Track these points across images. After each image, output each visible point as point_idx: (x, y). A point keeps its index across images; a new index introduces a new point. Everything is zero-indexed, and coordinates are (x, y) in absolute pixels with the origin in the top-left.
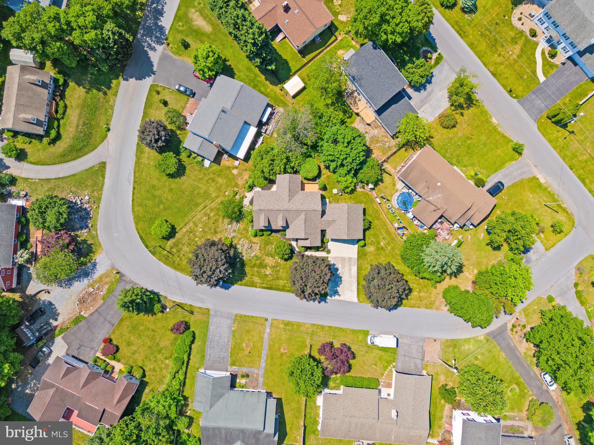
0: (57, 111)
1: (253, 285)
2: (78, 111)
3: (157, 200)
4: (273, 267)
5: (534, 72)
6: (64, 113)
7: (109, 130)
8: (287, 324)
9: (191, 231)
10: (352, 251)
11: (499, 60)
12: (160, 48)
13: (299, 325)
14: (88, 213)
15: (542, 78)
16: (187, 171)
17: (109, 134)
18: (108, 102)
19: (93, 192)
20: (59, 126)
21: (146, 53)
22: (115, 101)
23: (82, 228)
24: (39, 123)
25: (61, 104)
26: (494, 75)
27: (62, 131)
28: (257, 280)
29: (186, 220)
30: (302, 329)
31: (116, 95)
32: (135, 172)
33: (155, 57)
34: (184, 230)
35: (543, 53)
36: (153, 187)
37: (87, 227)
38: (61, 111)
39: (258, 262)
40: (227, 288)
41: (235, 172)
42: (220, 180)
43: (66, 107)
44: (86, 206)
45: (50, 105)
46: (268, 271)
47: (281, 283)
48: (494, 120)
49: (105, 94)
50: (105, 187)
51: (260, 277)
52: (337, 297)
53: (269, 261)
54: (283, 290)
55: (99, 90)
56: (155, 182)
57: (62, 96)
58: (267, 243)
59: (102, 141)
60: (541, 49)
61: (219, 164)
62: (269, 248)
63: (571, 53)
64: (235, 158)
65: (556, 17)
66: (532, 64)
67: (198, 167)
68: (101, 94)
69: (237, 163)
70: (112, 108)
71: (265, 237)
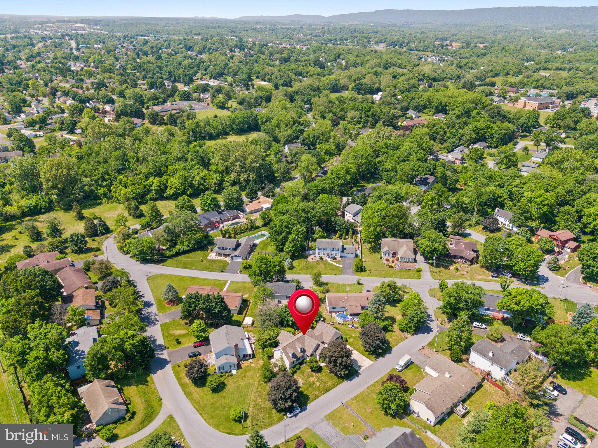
0: (126, 400)
1: (316, 397)
2: (138, 396)
3: (220, 408)
4: (318, 380)
5: (335, 266)
7: (161, 399)
8: (355, 398)
9: (255, 406)
12: (165, 352)
13: (361, 394)
14: (181, 446)
15: (340, 266)
16: (226, 383)
17: (163, 401)
18: (151, 388)
19: (174, 433)
21: (159, 358)
22: (155, 386)
25: (126, 396)
27: (135, 409)
28: (316, 393)
29: (248, 404)
30: (365, 394)
31: (153, 382)
32: (194, 407)
34: (251, 409)
35: (331, 261)
36: (212, 403)
38: (128, 399)
39: (307, 385)
40: (305, 409)
41: (253, 365)
42: (249, 374)
44: (175, 443)
46: (317, 384)
47: (330, 383)
49: (147, 385)
50: (180, 427)
51: (316, 390)
52: (363, 368)
53: (313, 379)
54: (334, 387)
55: (143, 384)
56: (212, 401)
58: (303, 373)
59: (161, 405)
60: (329, 260)
61: (241, 368)
62: (306, 374)
63: (340, 253)
64: (247, 360)
65: (322, 246)
66: (331, 264)
67: (230, 378)
68: (145, 386)
69: (250, 360)
70: (155, 389)
71: (298, 372)
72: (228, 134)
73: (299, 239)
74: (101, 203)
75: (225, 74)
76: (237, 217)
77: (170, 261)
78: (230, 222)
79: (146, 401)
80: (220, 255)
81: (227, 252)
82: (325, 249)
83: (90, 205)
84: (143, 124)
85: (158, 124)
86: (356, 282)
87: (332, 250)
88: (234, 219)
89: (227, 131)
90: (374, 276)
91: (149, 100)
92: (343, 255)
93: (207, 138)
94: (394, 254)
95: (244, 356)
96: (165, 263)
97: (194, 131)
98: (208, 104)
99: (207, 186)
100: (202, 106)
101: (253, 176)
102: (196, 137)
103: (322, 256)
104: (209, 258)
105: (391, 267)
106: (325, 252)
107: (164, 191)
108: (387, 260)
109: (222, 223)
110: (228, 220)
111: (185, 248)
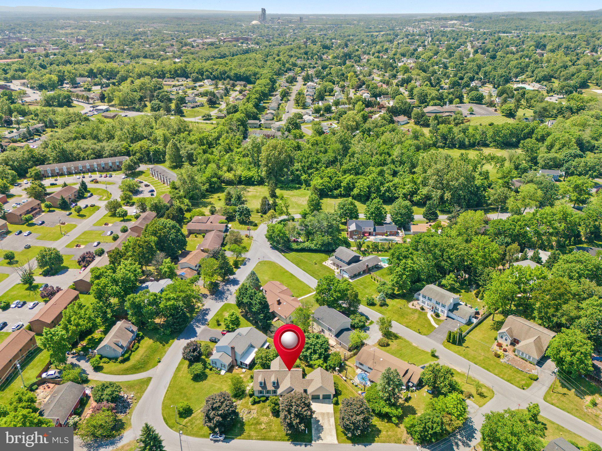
0: (133, 347)
1: (250, 438)
2: (144, 351)
3: (182, 395)
4: (268, 423)
5: (430, 324)
6: (136, 349)
7: (160, 362)
10: (329, 408)
11: (407, 321)
12: (203, 327)
14: (129, 404)
15: (436, 326)
16: (209, 377)
17: (159, 364)
18: (164, 349)
19: (138, 393)
20: (130, 355)
21: (194, 329)
22: (168, 350)
23: (121, 412)
24: (122, 347)
25: (137, 344)
26: (407, 327)
27: (131, 357)
28: (253, 434)
29: (202, 405)
31: (169, 346)
32: (171, 382)
33: (198, 330)
34: (199, 411)
35: (432, 316)
36: (182, 388)
37: (125, 412)
38: (135, 347)
39: (255, 421)
41: (242, 376)
43: (138, 347)
44: (129, 400)
45: (130, 343)
46: (263, 426)
47: (274, 434)
48: (414, 344)
49: (164, 345)
50: (147, 391)
51: (256, 432)
52: (320, 441)
53: (263, 419)
54: (276, 440)
55: (161, 343)
56: (184, 385)
57: (139, 342)
58: (263, 408)
59: (154, 367)
60: (430, 314)
61: (231, 372)
62: (264, 411)
63: (446, 312)
64: (242, 368)
65: (428, 295)
66: (428, 320)
67: (216, 375)
68: (161, 345)
69: (244, 370)
70: (165, 352)
71: (262, 404)
72: (487, 146)
73: (404, 276)
74: (300, 188)
75: (555, 78)
76: (396, 234)
77: (293, 254)
78: (384, 237)
79: (146, 356)
80: (334, 264)
81: (341, 263)
82: (430, 300)
83: (290, 187)
84: (408, 123)
85: (421, 125)
86: (429, 351)
87: (438, 303)
88: (390, 235)
89: (488, 142)
90: (464, 357)
91: (433, 99)
92: (451, 315)
93: (457, 146)
94: (515, 342)
95: (241, 363)
96: (287, 254)
97: (444, 138)
98: (496, 110)
99: (396, 195)
100: (488, 111)
101: (447, 195)
102: (445, 144)
103: (425, 306)
104: (324, 263)
105: (499, 356)
106: (429, 302)
107: (352, 190)
108: (500, 345)
109: (375, 235)
110: (383, 234)
111: (313, 246)
